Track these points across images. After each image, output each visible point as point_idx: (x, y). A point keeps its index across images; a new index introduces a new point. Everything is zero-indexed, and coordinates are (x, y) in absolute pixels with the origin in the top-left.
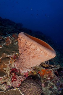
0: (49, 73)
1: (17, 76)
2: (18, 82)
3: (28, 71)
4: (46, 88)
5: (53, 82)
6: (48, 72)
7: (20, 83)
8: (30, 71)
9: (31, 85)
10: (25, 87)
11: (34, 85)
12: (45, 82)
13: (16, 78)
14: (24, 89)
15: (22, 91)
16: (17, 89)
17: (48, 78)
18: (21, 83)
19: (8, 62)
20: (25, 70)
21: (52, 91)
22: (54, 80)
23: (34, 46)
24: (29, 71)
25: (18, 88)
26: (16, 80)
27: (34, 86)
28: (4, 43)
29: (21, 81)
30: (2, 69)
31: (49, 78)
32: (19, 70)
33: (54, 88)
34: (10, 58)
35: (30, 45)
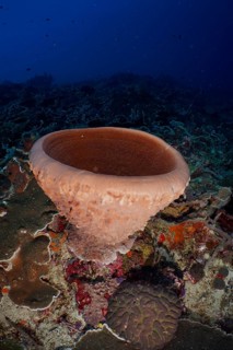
0: (197, 232)
1: (88, 287)
2: (98, 305)
3: (118, 253)
4: (201, 282)
5: (221, 255)
6: (191, 229)
7: (105, 307)
8: (124, 251)
9: (138, 305)
10: (120, 314)
11: (147, 300)
12: (194, 265)
13: (88, 296)
14: (119, 322)
15: (116, 329)
16: (101, 325)
17: (198, 246)
18: (107, 303)
19: (44, 252)
20: (110, 256)
21: (226, 291)
22: (222, 249)
23: (86, 195)
24: (122, 252)
25: (102, 322)
26: (90, 302)
27: (149, 306)
28: (8, 189)
29: (107, 297)
30: (38, 281)
31: (202, 248)
32: (90, 263)
33: (229, 277)
34: (47, 235)
35: (71, 193)
